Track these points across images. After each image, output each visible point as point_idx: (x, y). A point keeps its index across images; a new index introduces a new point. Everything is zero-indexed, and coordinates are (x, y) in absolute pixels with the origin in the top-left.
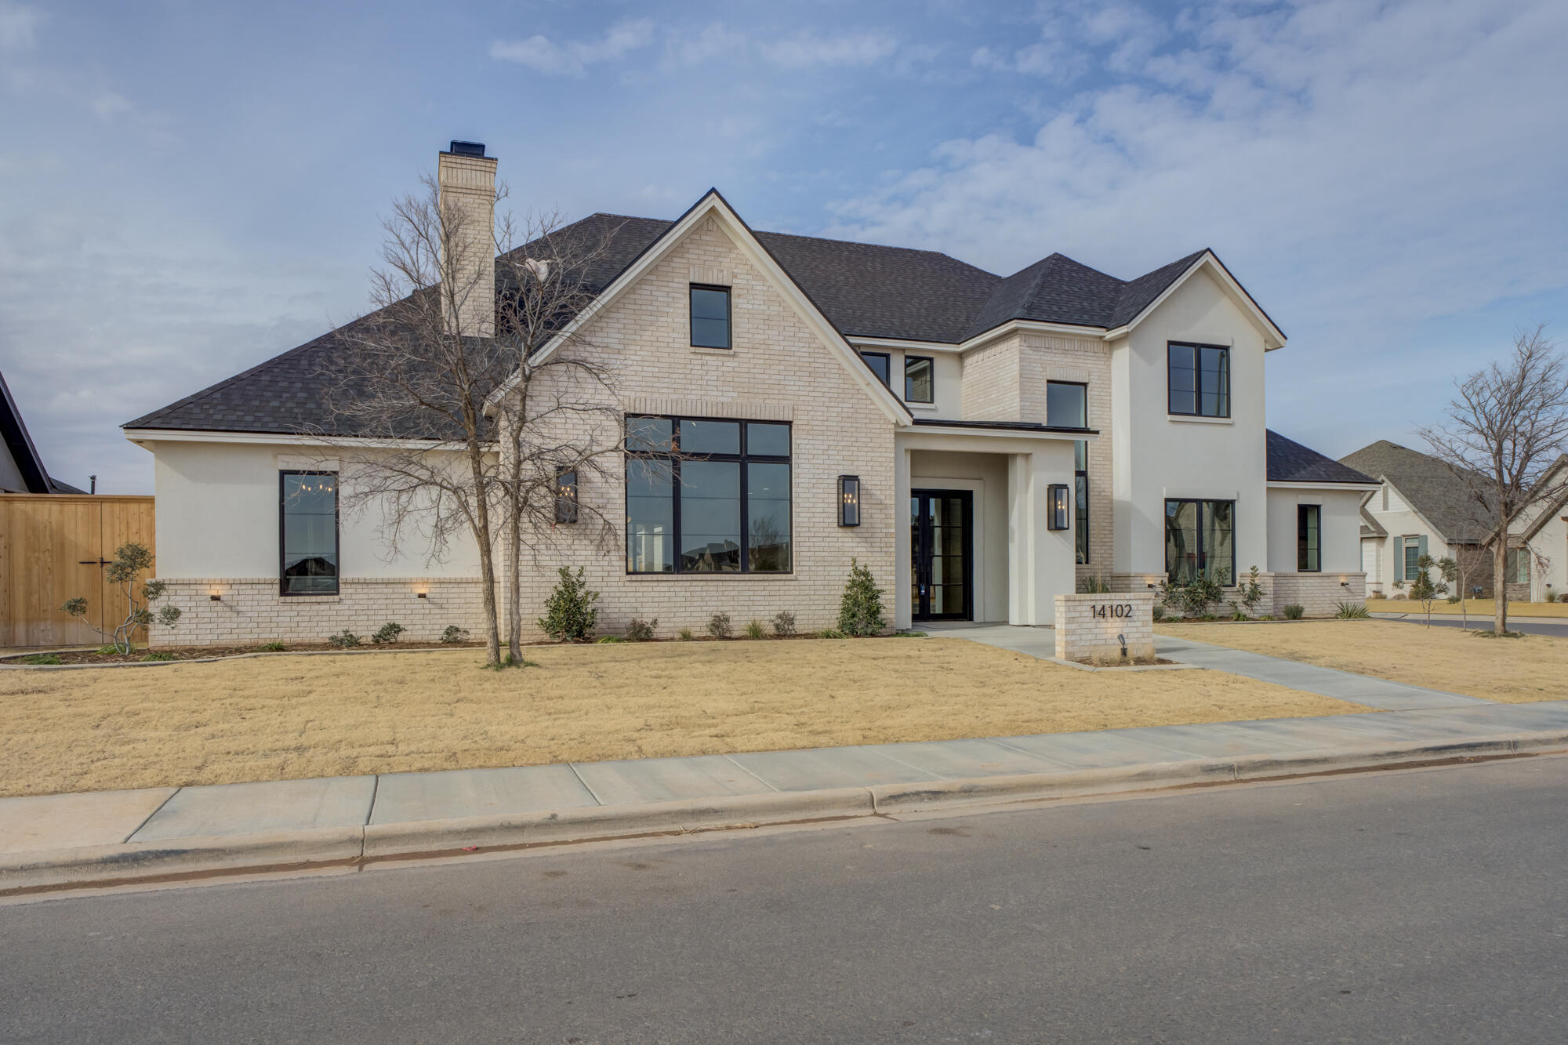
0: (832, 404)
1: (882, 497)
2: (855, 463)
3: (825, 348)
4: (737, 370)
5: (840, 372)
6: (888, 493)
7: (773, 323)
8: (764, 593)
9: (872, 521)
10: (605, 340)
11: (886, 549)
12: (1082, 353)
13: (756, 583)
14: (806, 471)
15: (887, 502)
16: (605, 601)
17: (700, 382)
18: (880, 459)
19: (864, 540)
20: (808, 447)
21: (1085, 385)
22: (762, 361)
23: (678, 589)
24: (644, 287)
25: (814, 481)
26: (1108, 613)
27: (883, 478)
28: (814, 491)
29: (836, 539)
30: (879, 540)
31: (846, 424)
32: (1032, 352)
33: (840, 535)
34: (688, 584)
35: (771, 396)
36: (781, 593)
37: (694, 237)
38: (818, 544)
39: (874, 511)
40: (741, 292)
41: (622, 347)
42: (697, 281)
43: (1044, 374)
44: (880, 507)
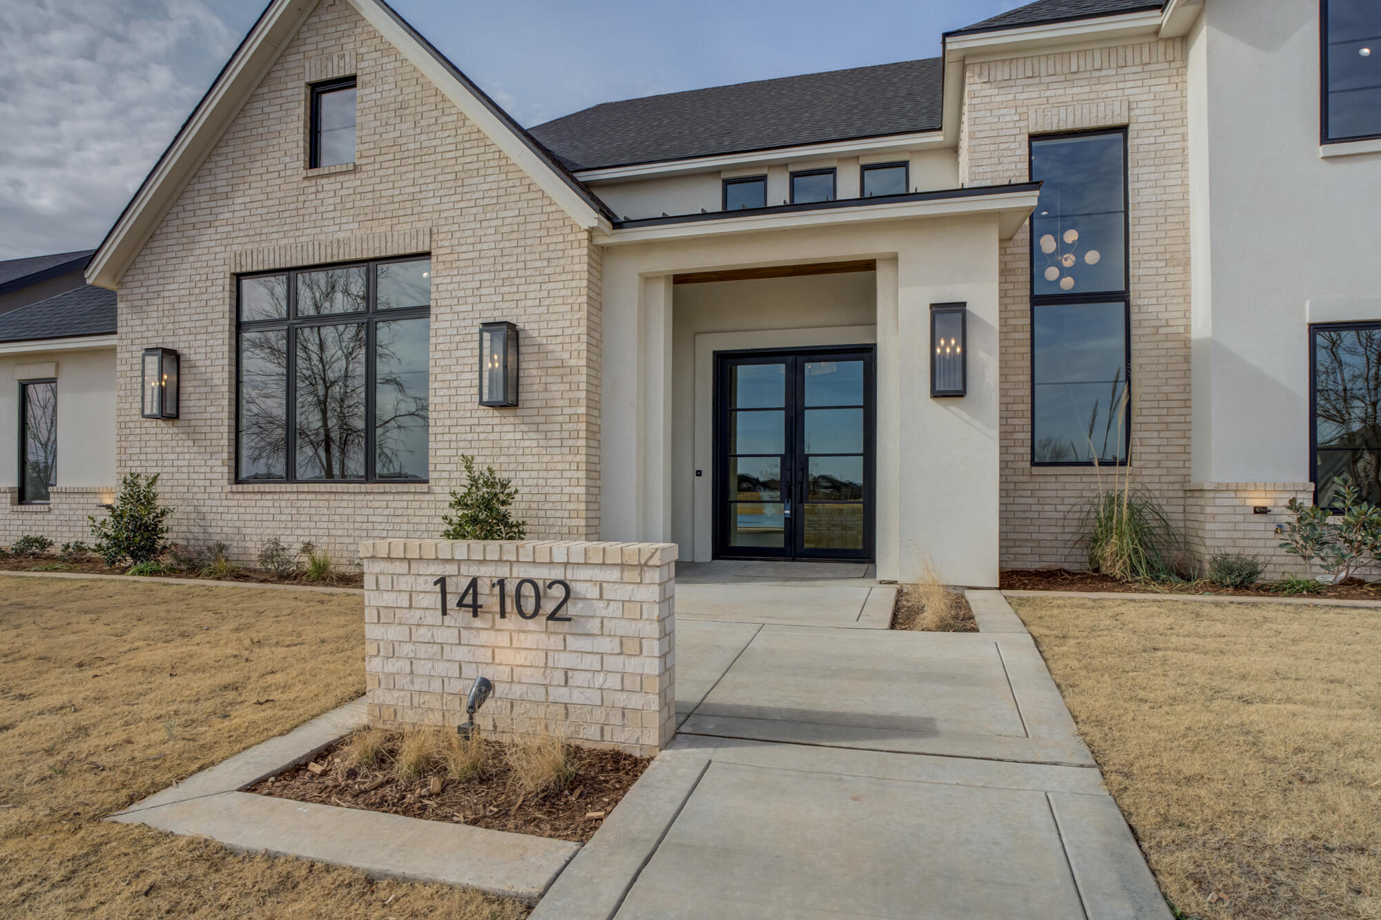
0: (488, 216)
1: (566, 355)
2: (521, 304)
3: (479, 131)
4: (359, 190)
5: (503, 162)
6: (575, 346)
7: (407, 112)
8: (386, 512)
9: (547, 395)
10: (213, 184)
11: (570, 442)
12: (1113, 72)
13: (377, 497)
14: (448, 324)
15: (572, 362)
16: (209, 517)
17: (314, 217)
18: (563, 292)
19: (534, 427)
20: (450, 288)
21: (1123, 129)
22: (391, 171)
23: (283, 504)
24: (255, 105)
25: (458, 338)
26: (489, 599)
27: (568, 324)
28: (459, 353)
29: (490, 428)
30: (558, 427)
31: (507, 244)
32: (995, 92)
33: (497, 421)
34: (295, 496)
35: (402, 220)
36: (411, 512)
37: (312, 20)
38: (463, 437)
39: (550, 379)
40: (367, 78)
41: (229, 188)
42: (313, 80)
43: (1022, 124)
44: (561, 371)
